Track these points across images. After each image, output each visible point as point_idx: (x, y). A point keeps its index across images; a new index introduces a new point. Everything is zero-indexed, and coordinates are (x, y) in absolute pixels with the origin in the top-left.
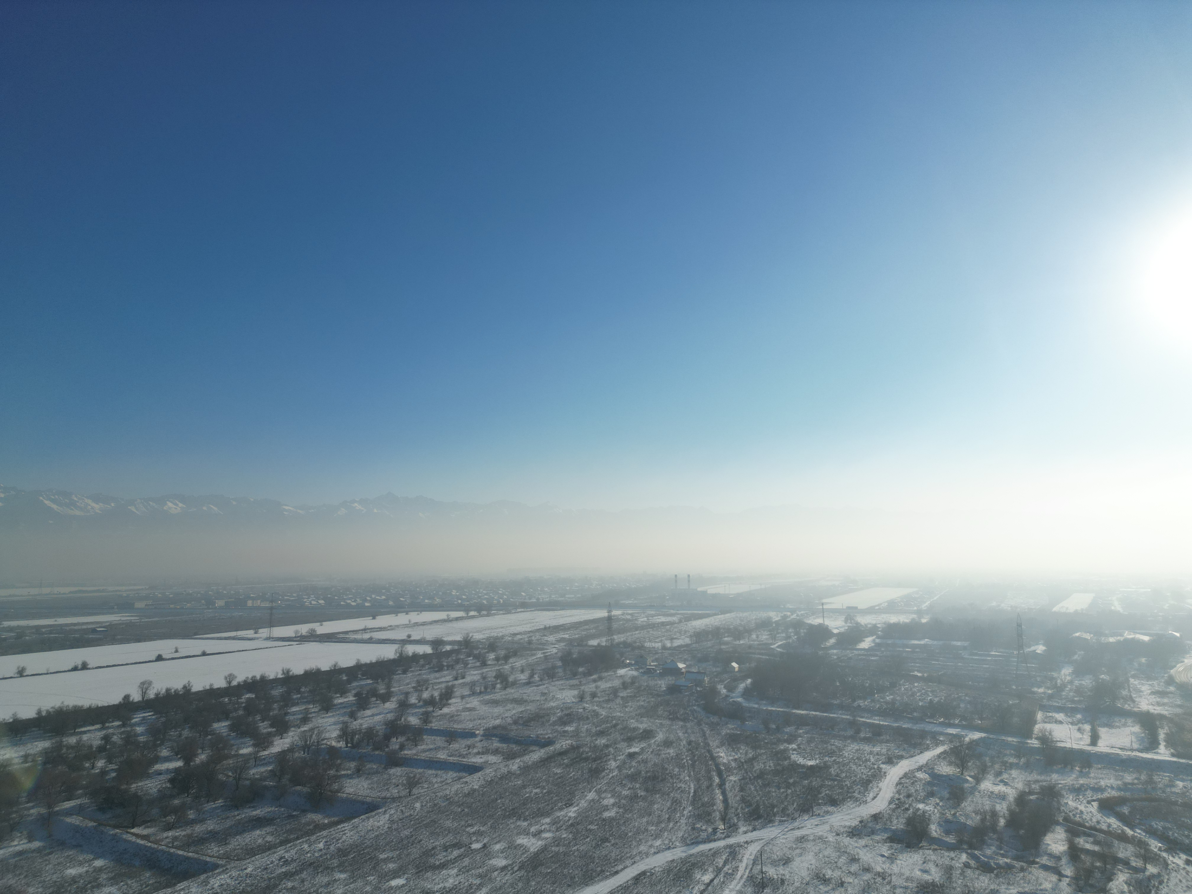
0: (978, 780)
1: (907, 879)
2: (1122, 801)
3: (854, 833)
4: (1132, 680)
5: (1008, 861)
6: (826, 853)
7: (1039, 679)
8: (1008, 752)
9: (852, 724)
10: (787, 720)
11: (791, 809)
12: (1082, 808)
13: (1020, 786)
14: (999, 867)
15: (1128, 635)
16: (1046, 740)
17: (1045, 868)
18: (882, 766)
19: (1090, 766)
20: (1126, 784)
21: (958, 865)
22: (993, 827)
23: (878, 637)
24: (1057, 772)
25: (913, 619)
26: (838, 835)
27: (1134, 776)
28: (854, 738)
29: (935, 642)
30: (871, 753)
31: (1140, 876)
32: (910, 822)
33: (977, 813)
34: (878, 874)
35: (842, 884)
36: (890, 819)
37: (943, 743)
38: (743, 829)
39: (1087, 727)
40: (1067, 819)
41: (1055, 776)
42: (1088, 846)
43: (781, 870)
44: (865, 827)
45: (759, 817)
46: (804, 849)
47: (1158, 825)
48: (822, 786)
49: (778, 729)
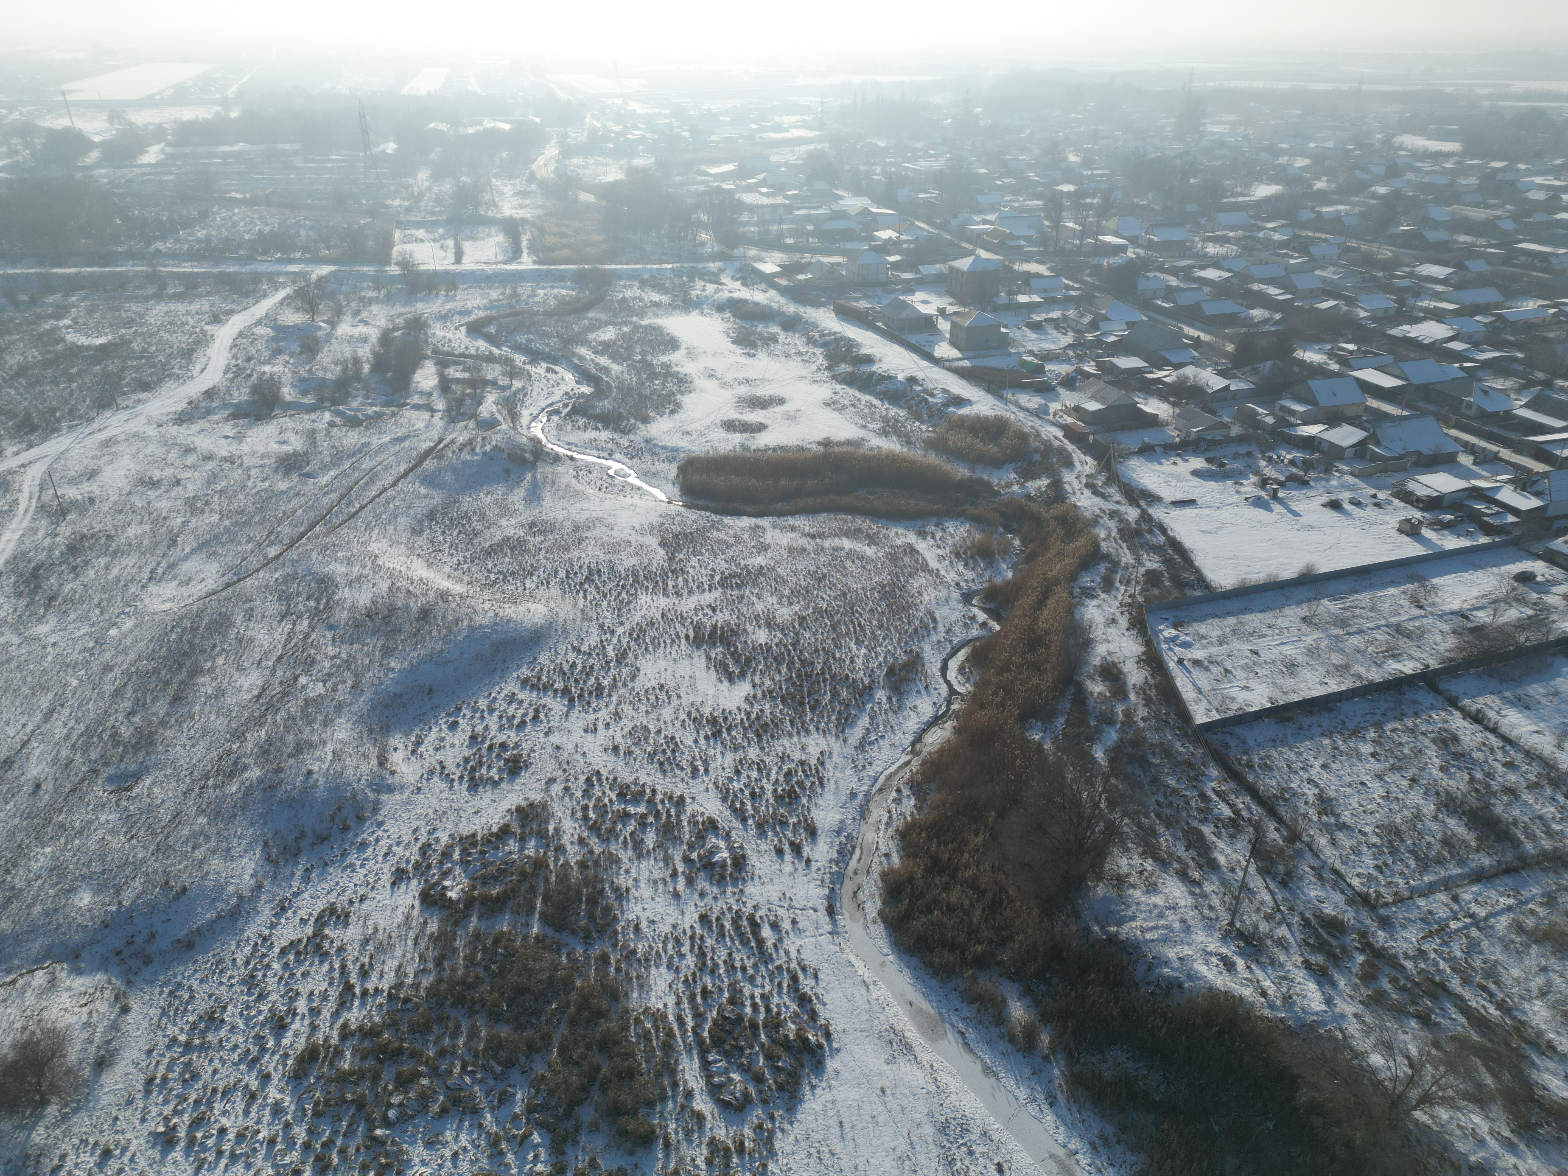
0: (333, 324)
1: (263, 456)
2: (488, 321)
3: (182, 418)
4: (494, 180)
5: (377, 409)
6: (148, 451)
7: (392, 188)
8: (365, 285)
9: (153, 277)
10: (47, 285)
11: (82, 409)
12: (450, 335)
13: (382, 323)
14: (368, 417)
15: (489, 124)
16: (406, 264)
17: (417, 407)
18: (206, 328)
19: (455, 288)
20: (491, 302)
21: (321, 426)
22: (357, 376)
23: (169, 144)
24: (422, 300)
25: (217, 113)
26: (160, 425)
27: (500, 291)
28: (159, 297)
29: (255, 147)
30: (188, 313)
31: (507, 393)
32: (256, 390)
33: (336, 364)
34: (225, 459)
35: (178, 482)
36: (228, 391)
37: (284, 285)
38: (10, 450)
39: (450, 243)
40: (435, 351)
41: (420, 306)
42: (459, 375)
43: (86, 487)
44: (196, 408)
45: (33, 429)
46: (115, 454)
47: (522, 339)
48: (123, 369)
49: (34, 301)
